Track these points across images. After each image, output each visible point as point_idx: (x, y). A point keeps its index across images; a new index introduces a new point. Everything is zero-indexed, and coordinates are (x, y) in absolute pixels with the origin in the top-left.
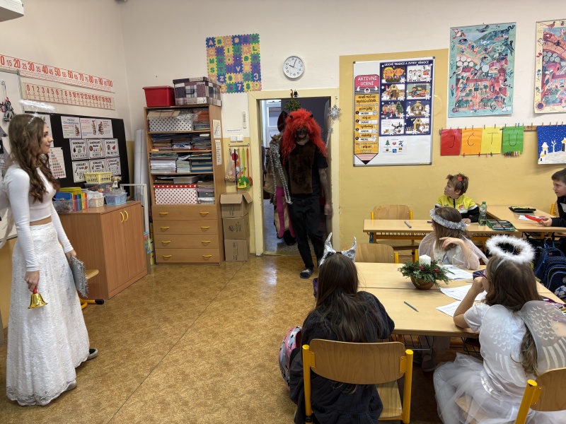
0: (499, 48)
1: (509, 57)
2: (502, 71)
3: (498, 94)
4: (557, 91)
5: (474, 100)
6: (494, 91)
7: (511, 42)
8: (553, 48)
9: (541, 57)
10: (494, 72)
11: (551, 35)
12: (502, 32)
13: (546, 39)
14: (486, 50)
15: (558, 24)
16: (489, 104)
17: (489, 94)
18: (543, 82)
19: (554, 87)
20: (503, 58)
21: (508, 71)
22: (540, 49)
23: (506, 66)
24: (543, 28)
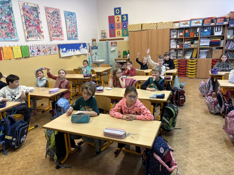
0: (7, 9)
1: (12, 14)
2: (10, 20)
3: (12, 31)
4: (31, 32)
5: (2, 33)
6: (10, 30)
7: (11, 8)
8: (26, 14)
9: (23, 16)
10: (7, 20)
11: (24, 8)
12: (6, 2)
13: (24, 9)
14: (2, 9)
15: (26, 4)
16: (9, 35)
17: (8, 31)
18: (26, 27)
19: (30, 30)
20: (9, 15)
21: (13, 21)
22: (22, 13)
23: (11, 18)
24: (21, 4)
